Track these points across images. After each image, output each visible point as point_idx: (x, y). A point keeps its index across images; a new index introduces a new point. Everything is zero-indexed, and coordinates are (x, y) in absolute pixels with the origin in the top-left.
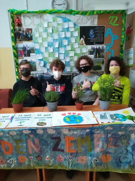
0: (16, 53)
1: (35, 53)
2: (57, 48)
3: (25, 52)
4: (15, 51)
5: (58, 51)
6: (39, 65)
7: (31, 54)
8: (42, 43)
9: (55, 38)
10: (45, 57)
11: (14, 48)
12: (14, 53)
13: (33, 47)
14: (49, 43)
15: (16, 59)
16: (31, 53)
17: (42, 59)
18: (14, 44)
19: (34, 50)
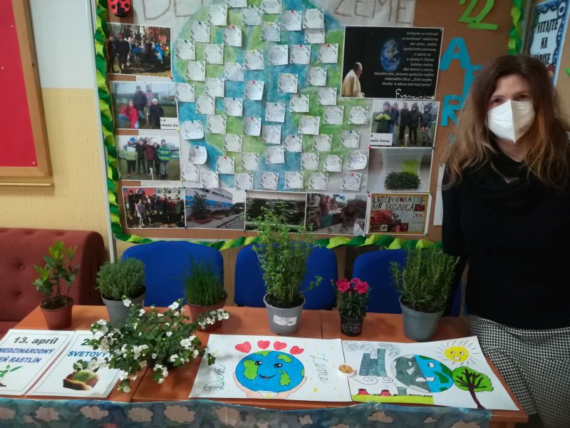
0: (108, 113)
1: (176, 117)
2: (257, 101)
3: (143, 110)
4: (106, 107)
5: (260, 112)
6: (190, 159)
7: (162, 119)
8: (203, 82)
9: (253, 67)
10: (212, 134)
11: (105, 96)
12: (103, 115)
13: (172, 94)
14: (229, 85)
15: (111, 134)
16: (162, 116)
17: (203, 139)
18: (102, 82)
19: (175, 106)
